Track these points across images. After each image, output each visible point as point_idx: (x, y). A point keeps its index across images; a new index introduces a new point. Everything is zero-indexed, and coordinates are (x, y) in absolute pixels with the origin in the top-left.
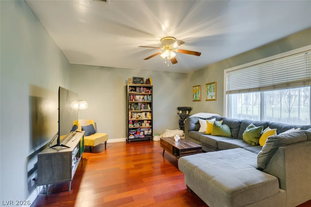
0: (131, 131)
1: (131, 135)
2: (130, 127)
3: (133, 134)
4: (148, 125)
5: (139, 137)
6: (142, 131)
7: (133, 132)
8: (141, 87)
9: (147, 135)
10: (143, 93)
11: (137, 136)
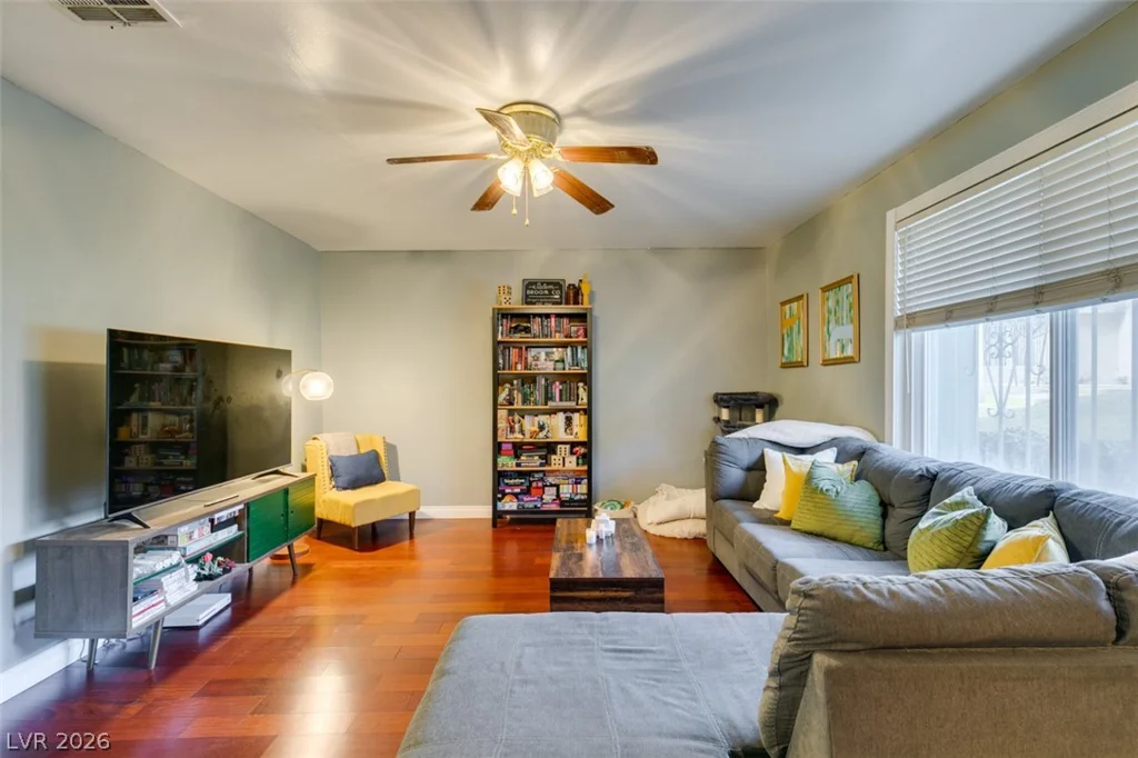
0: (506, 481)
1: (507, 498)
2: (503, 465)
3: (516, 495)
4: (572, 463)
5: (536, 506)
6: (551, 485)
7: (516, 485)
8: (548, 316)
9: (571, 500)
10: (559, 338)
11: (529, 502)
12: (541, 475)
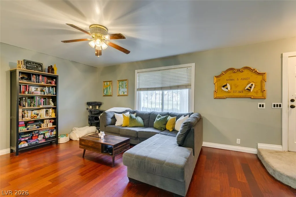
0: (22, 136)
1: (22, 143)
2: (21, 130)
3: (26, 141)
4: (50, 125)
5: (36, 143)
6: (42, 134)
7: (27, 137)
8: (39, 75)
9: (50, 138)
10: (43, 83)
11: (33, 142)
12: (37, 131)
